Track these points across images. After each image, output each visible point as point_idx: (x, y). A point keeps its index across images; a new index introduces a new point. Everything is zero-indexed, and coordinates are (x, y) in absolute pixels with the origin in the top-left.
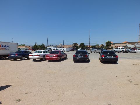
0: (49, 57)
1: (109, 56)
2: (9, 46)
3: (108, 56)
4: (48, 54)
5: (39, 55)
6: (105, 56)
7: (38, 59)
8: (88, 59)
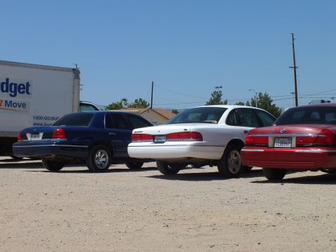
2: (24, 88)
5: (197, 136)
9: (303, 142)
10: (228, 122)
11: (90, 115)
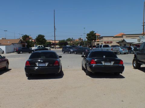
6: (96, 62)
8: (60, 70)
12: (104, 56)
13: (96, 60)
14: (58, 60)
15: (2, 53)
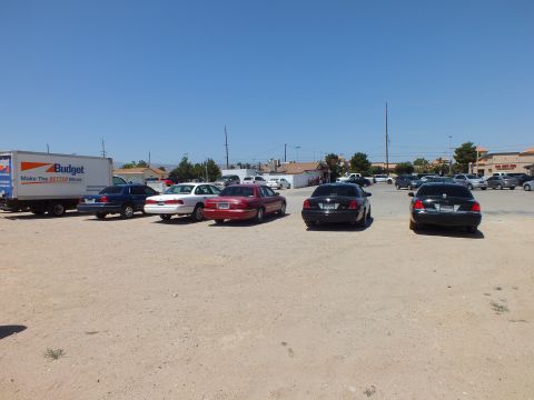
0: (213, 206)
1: (443, 203)
2: (80, 170)
3: (438, 206)
4: (215, 196)
5: (180, 202)
6: (426, 206)
7: (176, 216)
8: (360, 217)
9: (233, 207)
10: (196, 193)
11: (121, 188)
12: (445, 195)
13: (429, 201)
14: (361, 199)
15: (279, 188)
